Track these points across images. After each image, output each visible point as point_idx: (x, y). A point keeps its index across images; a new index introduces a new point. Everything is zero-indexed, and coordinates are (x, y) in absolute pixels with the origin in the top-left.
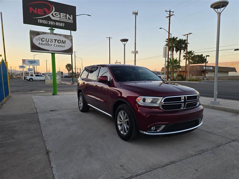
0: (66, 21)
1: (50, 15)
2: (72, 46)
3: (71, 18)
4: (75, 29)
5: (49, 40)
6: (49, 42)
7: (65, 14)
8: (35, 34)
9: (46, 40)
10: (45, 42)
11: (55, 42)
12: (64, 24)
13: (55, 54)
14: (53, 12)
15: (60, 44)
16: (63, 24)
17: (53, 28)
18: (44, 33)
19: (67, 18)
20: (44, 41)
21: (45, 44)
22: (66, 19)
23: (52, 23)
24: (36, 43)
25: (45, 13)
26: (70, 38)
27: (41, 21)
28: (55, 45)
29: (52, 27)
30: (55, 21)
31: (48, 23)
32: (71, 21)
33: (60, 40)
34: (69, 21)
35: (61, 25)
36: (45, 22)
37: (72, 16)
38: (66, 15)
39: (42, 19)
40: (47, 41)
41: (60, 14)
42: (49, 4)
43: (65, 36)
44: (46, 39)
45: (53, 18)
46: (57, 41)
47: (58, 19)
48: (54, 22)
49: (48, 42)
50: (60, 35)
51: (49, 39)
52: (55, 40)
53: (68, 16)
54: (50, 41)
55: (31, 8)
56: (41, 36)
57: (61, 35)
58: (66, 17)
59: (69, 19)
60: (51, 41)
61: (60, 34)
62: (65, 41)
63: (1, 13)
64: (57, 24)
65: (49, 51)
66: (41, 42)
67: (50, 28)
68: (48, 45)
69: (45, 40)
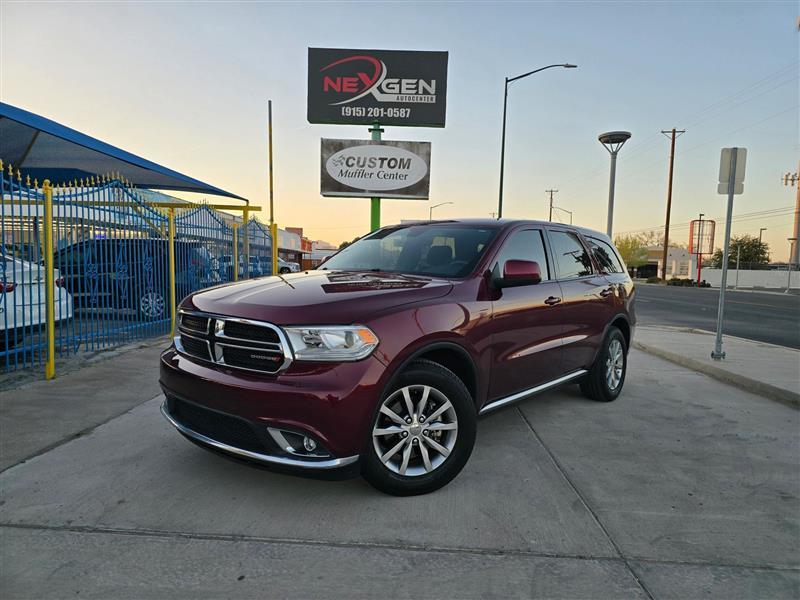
0: (416, 99)
1: (374, 90)
2: (428, 175)
3: (432, 90)
4: (440, 122)
5: (364, 162)
6: (366, 166)
7: (415, 81)
8: (332, 148)
9: (358, 162)
10: (355, 167)
11: (381, 167)
12: (409, 110)
13: (382, 200)
14: (383, 81)
15: (394, 171)
16: (406, 112)
17: (381, 127)
18: (354, 143)
19: (421, 92)
20: (353, 165)
21: (353, 175)
22: (417, 93)
23: (376, 112)
24: (334, 174)
25: (362, 87)
26: (423, 149)
27: (347, 111)
28: (381, 175)
29: (377, 123)
30: (386, 105)
31: (367, 112)
32: (432, 99)
33: (395, 160)
34: (426, 99)
35: (402, 113)
36: (359, 112)
37: (433, 82)
38: (417, 83)
39: (352, 105)
40: (361, 164)
41: (400, 83)
42: (372, 60)
43: (412, 146)
44: (359, 158)
45: (380, 97)
46: (386, 162)
47: (393, 98)
48: (382, 110)
49: (363, 166)
50: (396, 144)
51: (365, 159)
52: (383, 160)
53: (422, 83)
54: (368, 163)
55: (327, 78)
56: (346, 153)
57: (400, 144)
58: (417, 88)
59: (425, 92)
60: (372, 165)
61: (397, 142)
62: (409, 160)
63: (270, 102)
64: (391, 113)
65: (363, 191)
66: (345, 168)
67: (372, 127)
68: (364, 175)
69: (355, 162)
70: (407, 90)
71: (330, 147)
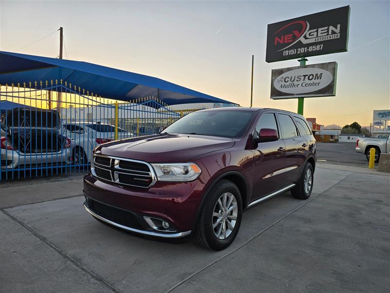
0: (328, 38)
1: (302, 39)
2: (333, 81)
3: (338, 30)
4: (343, 49)
5: (295, 79)
6: (295, 81)
7: (326, 28)
8: (277, 73)
9: (291, 79)
10: (289, 82)
11: (304, 80)
12: (322, 45)
13: (305, 99)
14: (307, 33)
15: (311, 82)
16: (320, 47)
17: (306, 58)
18: (289, 69)
19: (330, 33)
20: (288, 81)
21: (288, 86)
22: (328, 35)
23: (302, 50)
24: (278, 87)
25: (295, 38)
26: (332, 67)
27: (286, 53)
28: (304, 85)
29: (303, 57)
30: (308, 45)
31: (297, 51)
32: (337, 36)
33: (313, 75)
34: (333, 37)
35: (318, 48)
36: (292, 52)
37: (339, 26)
38: (328, 29)
39: (288, 49)
40: (293, 80)
41: (317, 31)
42: (300, 22)
43: (323, 66)
44: (292, 77)
45: (305, 42)
46: (307, 77)
47: (313, 41)
48: (306, 48)
49: (294, 81)
50: (313, 66)
51: (295, 77)
52: (305, 76)
53: (331, 28)
54: (296, 79)
56: (284, 75)
58: (328, 32)
59: (333, 32)
60: (299, 80)
61: (314, 65)
62: (321, 74)
63: (253, 56)
64: (311, 49)
65: (293, 95)
66: (283, 83)
67: (300, 59)
68: (294, 86)
69: (289, 79)
70: (322, 34)
71: (276, 73)
